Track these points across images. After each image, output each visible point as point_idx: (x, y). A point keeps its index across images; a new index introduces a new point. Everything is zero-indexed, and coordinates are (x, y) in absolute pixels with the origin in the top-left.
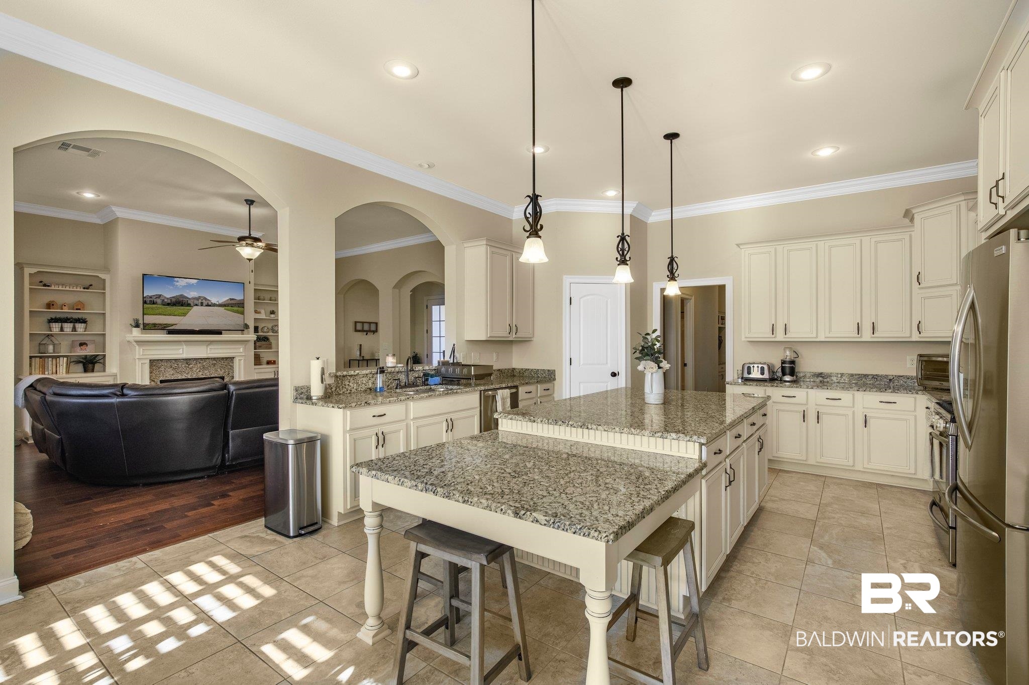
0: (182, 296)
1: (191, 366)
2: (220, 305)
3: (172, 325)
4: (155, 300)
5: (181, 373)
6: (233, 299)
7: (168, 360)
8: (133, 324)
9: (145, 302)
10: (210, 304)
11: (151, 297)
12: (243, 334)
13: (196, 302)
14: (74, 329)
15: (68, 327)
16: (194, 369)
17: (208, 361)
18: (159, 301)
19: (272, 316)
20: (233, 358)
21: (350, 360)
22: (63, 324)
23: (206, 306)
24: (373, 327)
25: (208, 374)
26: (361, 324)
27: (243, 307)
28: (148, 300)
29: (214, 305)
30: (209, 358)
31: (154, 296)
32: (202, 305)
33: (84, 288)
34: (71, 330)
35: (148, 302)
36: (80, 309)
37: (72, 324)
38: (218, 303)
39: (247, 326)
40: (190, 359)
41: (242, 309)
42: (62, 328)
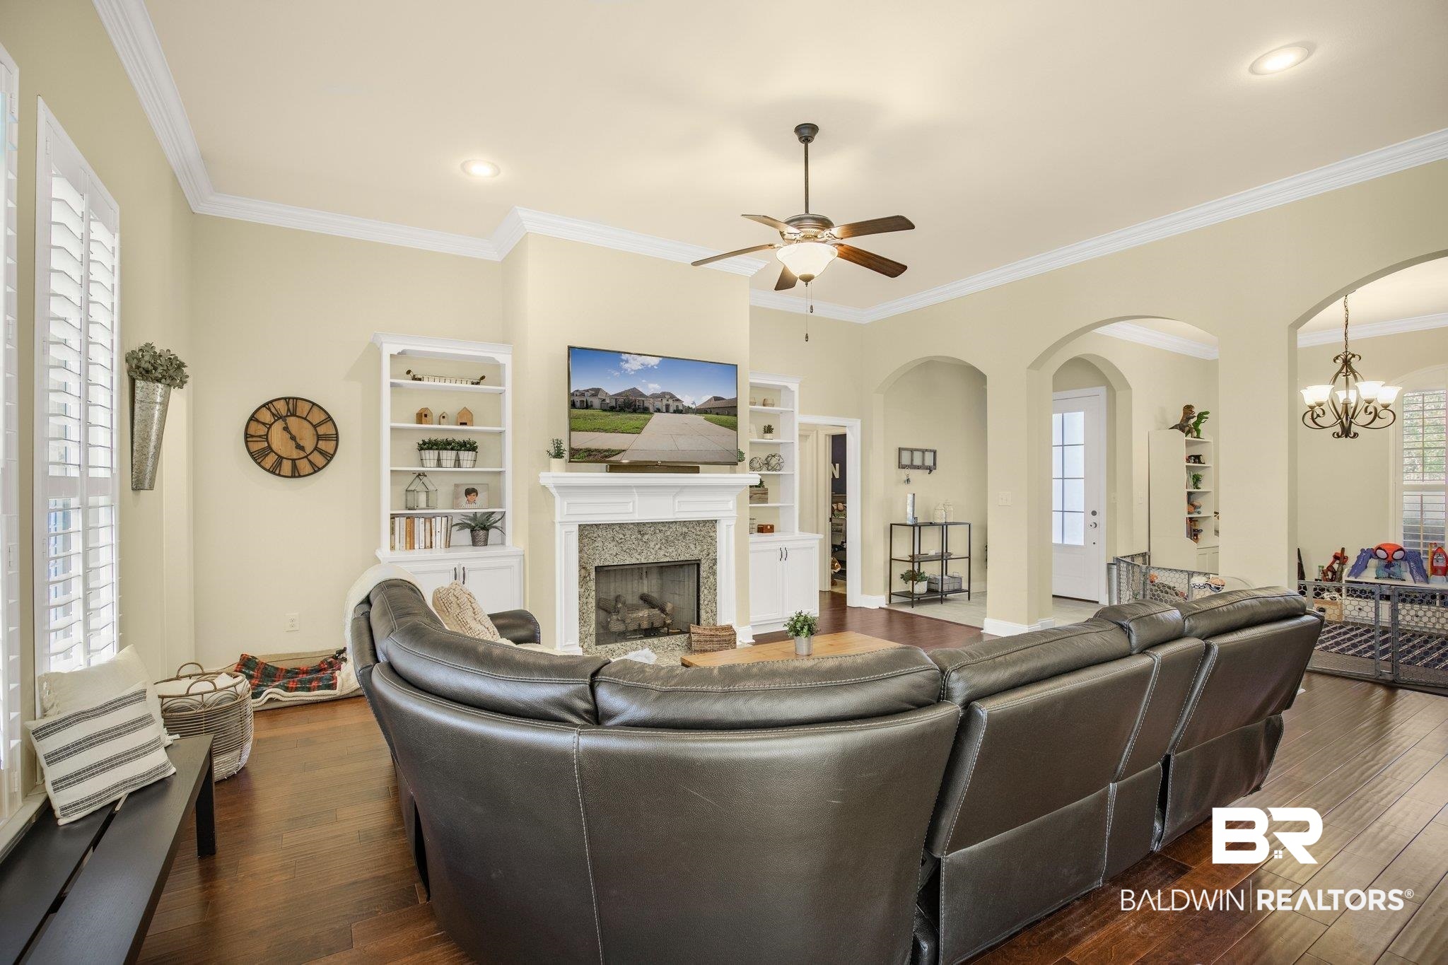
0: (634, 391)
1: (646, 537)
2: (699, 411)
3: (619, 452)
4: (590, 399)
5: (629, 552)
6: (717, 399)
7: (608, 525)
8: (552, 451)
9: (573, 405)
10: (681, 408)
11: (583, 394)
12: (735, 472)
13: (658, 404)
14: (458, 463)
15: (448, 456)
16: (652, 544)
17: (673, 527)
18: (596, 402)
19: (768, 435)
20: (716, 521)
21: (891, 525)
22: (441, 451)
23: (675, 412)
24: (929, 461)
25: (674, 554)
26: (909, 452)
27: (736, 415)
28: (577, 399)
29: (688, 410)
30: (676, 522)
31: (587, 391)
32: (667, 411)
33: (473, 384)
34: (453, 465)
35: (578, 404)
36: (465, 424)
37: (454, 453)
38: (694, 407)
39: (740, 457)
40: (644, 524)
41: (734, 418)
42: (439, 460)
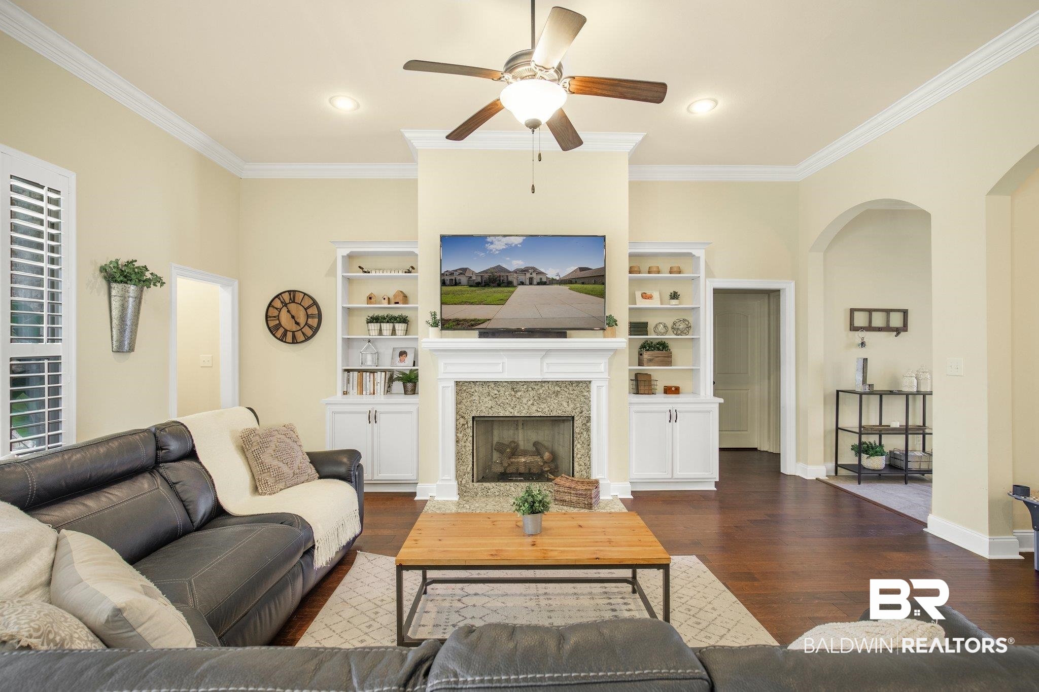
0: (500, 269)
1: (519, 394)
2: (562, 282)
3: (484, 321)
4: (458, 278)
5: (502, 405)
6: (582, 269)
7: (485, 382)
8: (431, 322)
9: (443, 283)
10: (544, 280)
11: (452, 274)
12: (605, 337)
13: (522, 278)
14: (394, 332)
15: (387, 327)
16: (525, 401)
17: (546, 385)
18: (464, 280)
19: (674, 302)
20: (590, 382)
21: (838, 392)
22: (382, 324)
23: (538, 284)
24: (896, 320)
25: (546, 410)
26: (867, 314)
27: (604, 284)
28: (447, 278)
29: (552, 282)
30: (548, 382)
31: (456, 271)
32: (531, 284)
33: (405, 273)
34: (376, 334)
35: (448, 282)
36: (397, 303)
37: (391, 324)
38: (558, 278)
39: (612, 322)
40: (517, 383)
41: (601, 287)
42: (380, 330)
